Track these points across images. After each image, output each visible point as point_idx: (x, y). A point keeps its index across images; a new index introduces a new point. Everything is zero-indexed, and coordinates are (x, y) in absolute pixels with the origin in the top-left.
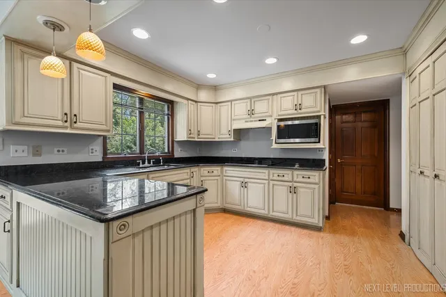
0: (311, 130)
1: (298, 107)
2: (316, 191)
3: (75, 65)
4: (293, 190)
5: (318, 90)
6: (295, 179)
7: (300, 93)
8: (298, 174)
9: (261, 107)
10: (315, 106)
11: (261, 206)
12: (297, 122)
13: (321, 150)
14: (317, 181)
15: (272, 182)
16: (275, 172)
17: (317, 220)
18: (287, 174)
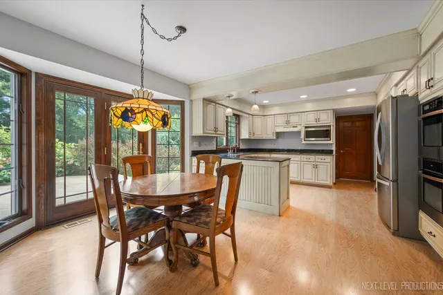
0: (325, 134)
1: (317, 120)
2: (329, 166)
3: (217, 105)
4: (316, 167)
5: (329, 111)
6: (317, 160)
7: (318, 112)
8: (319, 158)
9: (294, 119)
10: (328, 120)
11: (296, 176)
12: (313, 129)
13: (331, 144)
14: (329, 161)
15: (303, 163)
16: (305, 157)
17: (330, 182)
18: (312, 157)
